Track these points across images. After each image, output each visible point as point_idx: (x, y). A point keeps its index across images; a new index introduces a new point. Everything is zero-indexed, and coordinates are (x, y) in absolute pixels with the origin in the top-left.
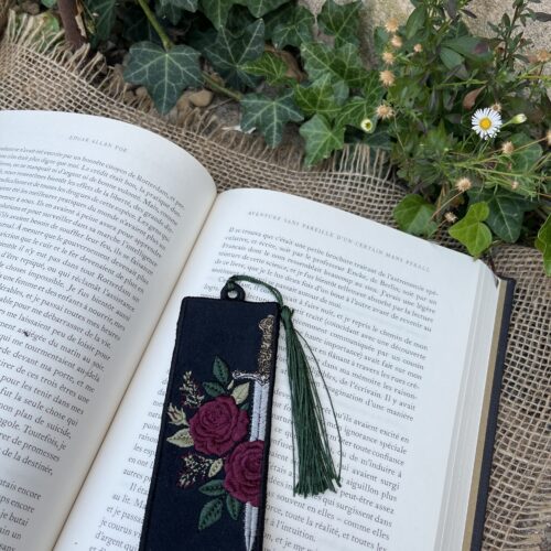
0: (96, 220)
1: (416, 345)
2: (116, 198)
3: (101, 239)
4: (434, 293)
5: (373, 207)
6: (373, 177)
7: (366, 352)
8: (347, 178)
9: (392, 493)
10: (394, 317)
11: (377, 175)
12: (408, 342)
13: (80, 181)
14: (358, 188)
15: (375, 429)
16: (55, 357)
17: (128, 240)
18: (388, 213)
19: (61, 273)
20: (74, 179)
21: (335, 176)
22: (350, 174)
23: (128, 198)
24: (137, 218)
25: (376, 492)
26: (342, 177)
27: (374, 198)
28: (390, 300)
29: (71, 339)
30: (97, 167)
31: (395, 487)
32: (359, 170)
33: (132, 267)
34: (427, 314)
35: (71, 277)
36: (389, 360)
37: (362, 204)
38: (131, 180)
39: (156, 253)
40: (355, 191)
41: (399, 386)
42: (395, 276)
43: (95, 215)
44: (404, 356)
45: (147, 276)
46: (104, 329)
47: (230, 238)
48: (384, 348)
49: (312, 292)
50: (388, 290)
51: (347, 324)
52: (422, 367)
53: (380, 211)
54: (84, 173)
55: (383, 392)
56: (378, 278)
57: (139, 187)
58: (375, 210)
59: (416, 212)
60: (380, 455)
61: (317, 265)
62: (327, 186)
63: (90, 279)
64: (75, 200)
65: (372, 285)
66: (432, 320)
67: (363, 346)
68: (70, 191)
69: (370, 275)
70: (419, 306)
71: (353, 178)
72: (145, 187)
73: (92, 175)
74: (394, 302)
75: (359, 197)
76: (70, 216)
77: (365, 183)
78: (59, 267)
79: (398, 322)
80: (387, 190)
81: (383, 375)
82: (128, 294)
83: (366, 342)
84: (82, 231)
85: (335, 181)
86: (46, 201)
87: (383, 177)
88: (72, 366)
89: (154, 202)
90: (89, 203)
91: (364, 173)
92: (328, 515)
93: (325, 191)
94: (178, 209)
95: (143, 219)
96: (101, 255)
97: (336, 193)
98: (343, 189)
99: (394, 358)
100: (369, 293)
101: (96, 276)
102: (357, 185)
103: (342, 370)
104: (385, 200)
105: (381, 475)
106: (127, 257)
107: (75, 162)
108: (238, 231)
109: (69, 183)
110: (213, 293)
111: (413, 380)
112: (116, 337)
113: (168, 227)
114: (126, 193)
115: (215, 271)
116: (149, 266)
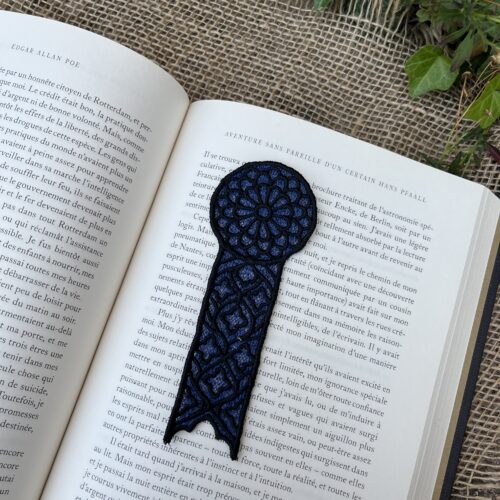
0: (51, 157)
1: (405, 287)
2: (71, 127)
3: (58, 179)
4: (428, 228)
5: (379, 64)
6: (383, 27)
7: (351, 298)
8: (355, 23)
9: (370, 444)
10: (384, 257)
11: (387, 26)
12: (397, 284)
13: (27, 106)
14: (366, 38)
15: (356, 380)
16: (20, 318)
17: (88, 177)
19: (18, 223)
20: (21, 104)
21: (342, 19)
22: (358, 19)
23: (86, 127)
24: (97, 150)
25: (354, 444)
26: (349, 21)
27: (381, 53)
28: (380, 238)
29: (37, 296)
31: (373, 438)
32: (369, 17)
33: (96, 208)
34: (420, 253)
35: (29, 226)
36: (375, 305)
37: (368, 59)
38: (87, 103)
39: (121, 188)
40: (362, 40)
41: (384, 334)
42: (387, 209)
43: (49, 150)
44: (391, 301)
45: (114, 216)
46: (71, 282)
47: (205, 166)
48: (370, 293)
50: (380, 227)
51: (332, 267)
52: (409, 313)
53: (386, 70)
54: (32, 96)
55: (367, 340)
56: (369, 212)
57: (96, 112)
58: (381, 68)
59: (430, 64)
60: (361, 407)
62: (332, 30)
63: (50, 228)
64: (26, 131)
65: (362, 221)
66: (424, 260)
68: (17, 121)
69: (359, 209)
70: (411, 244)
71: (362, 24)
72: (107, 113)
73: (41, 99)
74: (385, 240)
75: (365, 50)
76: (21, 153)
77: (374, 34)
78: (15, 216)
79: (387, 263)
80: (397, 44)
81: (368, 322)
82: (94, 239)
83: (352, 286)
84: (36, 171)
85: (341, 26)
87: (393, 28)
88: (41, 324)
89: (115, 129)
90: (41, 135)
91: (374, 20)
92: (305, 468)
93: (329, 36)
94: (143, 132)
95: (104, 150)
96: (60, 199)
97: (342, 41)
98: (350, 36)
99: (380, 303)
100: (358, 230)
101: (57, 223)
102: (364, 34)
103: (325, 319)
104: (392, 58)
105: (360, 426)
106: (90, 198)
107: (21, 81)
108: (214, 156)
109: (17, 109)
110: (189, 232)
111: (399, 327)
112: (86, 287)
113: (133, 156)
114: (82, 120)
115: (189, 205)
116: (115, 205)
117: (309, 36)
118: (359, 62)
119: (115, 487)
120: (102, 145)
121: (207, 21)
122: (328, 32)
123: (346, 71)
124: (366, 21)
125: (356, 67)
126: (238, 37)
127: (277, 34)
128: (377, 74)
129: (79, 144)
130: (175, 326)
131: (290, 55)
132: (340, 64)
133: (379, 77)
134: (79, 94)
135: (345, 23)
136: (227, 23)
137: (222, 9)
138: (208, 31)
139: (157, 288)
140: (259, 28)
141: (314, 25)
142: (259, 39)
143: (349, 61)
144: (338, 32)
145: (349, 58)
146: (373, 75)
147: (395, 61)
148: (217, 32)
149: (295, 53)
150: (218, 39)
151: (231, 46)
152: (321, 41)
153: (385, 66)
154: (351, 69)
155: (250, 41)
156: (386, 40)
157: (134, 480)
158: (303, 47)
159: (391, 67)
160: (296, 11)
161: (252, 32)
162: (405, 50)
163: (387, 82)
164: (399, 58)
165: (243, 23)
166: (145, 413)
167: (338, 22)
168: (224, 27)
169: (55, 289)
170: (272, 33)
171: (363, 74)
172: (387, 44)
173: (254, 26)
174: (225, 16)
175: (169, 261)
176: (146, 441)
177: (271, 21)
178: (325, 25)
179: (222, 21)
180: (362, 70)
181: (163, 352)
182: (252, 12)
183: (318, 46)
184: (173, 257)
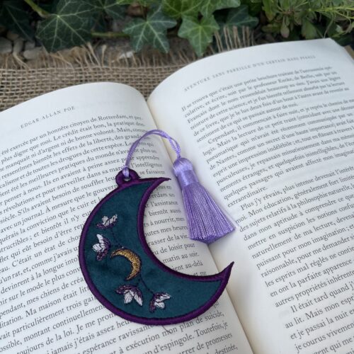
0: (101, 165)
2: (98, 141)
7: (334, 121)
10: (326, 92)
12: (345, 102)
13: (61, 148)
17: (132, 161)
20: (56, 150)
23: (107, 136)
30: (65, 131)
38: (97, 123)
39: (154, 158)
42: (304, 69)
43: (96, 162)
44: (352, 111)
46: (175, 228)
47: (189, 114)
48: (340, 113)
49: (273, 106)
51: (310, 112)
54: (59, 142)
57: (105, 124)
61: (260, 89)
64: (72, 162)
67: (329, 119)
68: (62, 160)
69: (292, 76)
70: (331, 79)
72: (110, 121)
73: (66, 139)
76: (80, 175)
79: (330, 94)
82: (165, 195)
83: (328, 115)
84: (98, 178)
86: (50, 178)
88: (181, 267)
89: (124, 127)
90: (84, 157)
95: (128, 142)
100: (302, 87)
106: (143, 173)
107: (45, 139)
108: (189, 106)
109: (55, 155)
110: (214, 153)
114: (101, 133)
115: (199, 140)
119: (326, 336)
120: (124, 140)
129: (111, 147)
130: (261, 206)
134: (87, 121)
139: (227, 197)
157: (334, 320)
166: (296, 272)
175: (219, 178)
176: (315, 288)
181: (269, 227)
184: (219, 173)
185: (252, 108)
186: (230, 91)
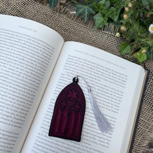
1: (120, 92)
2: (35, 48)
3: (31, 61)
4: (127, 76)
5: (113, 44)
6: (114, 35)
7: (107, 94)
9: (111, 133)
10: (115, 84)
12: (118, 91)
13: (23, 42)
15: (108, 116)
16: (20, 97)
17: (38, 61)
18: (117, 46)
19: (20, 73)
20: (21, 41)
21: (103, 32)
22: (107, 32)
23: (38, 48)
24: (41, 54)
25: (107, 133)
26: (105, 33)
27: (113, 41)
28: (114, 79)
31: (112, 131)
33: (40, 69)
34: (124, 83)
35: (23, 74)
36: (113, 96)
37: (110, 43)
38: (39, 42)
39: (47, 64)
40: (108, 38)
41: (115, 104)
42: (116, 71)
43: (29, 54)
44: (117, 95)
45: (45, 71)
46: (33, 88)
47: (69, 58)
48: (112, 93)
49: (92, 76)
50: (114, 76)
51: (102, 86)
52: (122, 99)
53: (115, 45)
54: (25, 40)
56: (112, 72)
57: (41, 44)
61: (94, 68)
62: (100, 35)
63: (28, 74)
64: (22, 49)
65: (110, 74)
67: (106, 93)
68: (21, 46)
69: (109, 71)
70: (122, 80)
72: (43, 44)
73: (27, 40)
75: (109, 40)
76: (21, 54)
77: (111, 36)
78: (19, 71)
80: (118, 39)
81: (111, 101)
82: (39, 77)
83: (107, 91)
84: (25, 59)
85: (102, 34)
86: (14, 49)
88: (25, 100)
89: (46, 48)
90: (26, 50)
91: (111, 33)
92: (95, 139)
94: (53, 50)
95: (43, 54)
96: (31, 66)
97: (102, 38)
98: (105, 37)
100: (109, 77)
101: (30, 73)
102: (109, 36)
103: (100, 100)
106: (39, 67)
107: (21, 36)
108: (71, 56)
109: (20, 43)
110: (64, 76)
111: (119, 102)
112: (37, 90)
113: (50, 56)
114: (37, 46)
115: (64, 69)
116: (45, 68)
117: (94, 37)
118: (107, 43)
121: (66, 31)
122: (99, 36)
123: (103, 46)
124: (109, 33)
125: (106, 45)
126: (75, 36)
127: (85, 36)
128: (112, 46)
129: (36, 52)
131: (88, 41)
132: (102, 44)
133: (113, 47)
134: (37, 39)
135: (104, 34)
136: (72, 32)
137: (71, 28)
138: (66, 33)
139: (56, 91)
140: (80, 34)
141: (95, 34)
142: (80, 37)
143: (105, 43)
144: (102, 36)
145: (104, 42)
146: (111, 47)
147: (117, 43)
148: (69, 34)
149: (89, 41)
150: (69, 36)
151: (72, 38)
152: (97, 38)
153: (114, 44)
154: (105, 45)
155: (77, 37)
156: (115, 38)
158: (92, 39)
159: (116, 45)
160: (90, 30)
161: (78, 34)
162: (120, 40)
163: (115, 48)
164: (118, 42)
165: (76, 32)
167: (102, 33)
168: (71, 33)
169: (29, 90)
170: (83, 35)
171: (108, 46)
172: (115, 39)
173: (79, 33)
174: (71, 30)
175: (59, 84)
177: (83, 32)
178: (98, 34)
179: (70, 31)
180: (108, 45)
182: (78, 29)
183: (96, 39)
184: (60, 82)
185: (86, 72)
186: (85, 62)
